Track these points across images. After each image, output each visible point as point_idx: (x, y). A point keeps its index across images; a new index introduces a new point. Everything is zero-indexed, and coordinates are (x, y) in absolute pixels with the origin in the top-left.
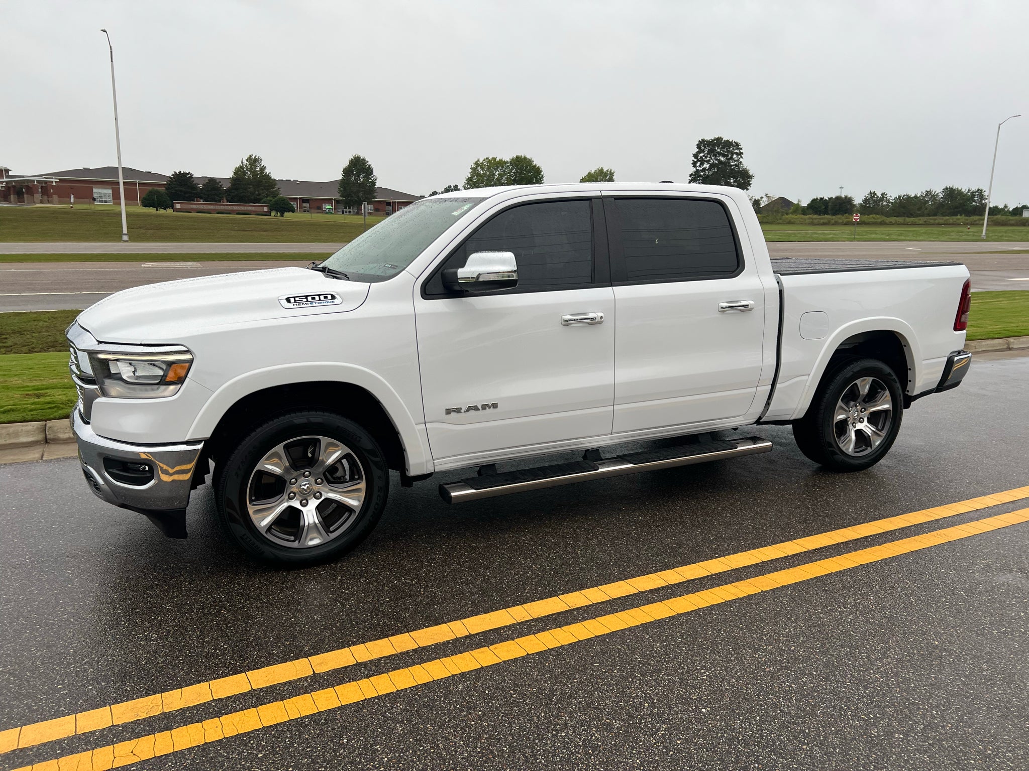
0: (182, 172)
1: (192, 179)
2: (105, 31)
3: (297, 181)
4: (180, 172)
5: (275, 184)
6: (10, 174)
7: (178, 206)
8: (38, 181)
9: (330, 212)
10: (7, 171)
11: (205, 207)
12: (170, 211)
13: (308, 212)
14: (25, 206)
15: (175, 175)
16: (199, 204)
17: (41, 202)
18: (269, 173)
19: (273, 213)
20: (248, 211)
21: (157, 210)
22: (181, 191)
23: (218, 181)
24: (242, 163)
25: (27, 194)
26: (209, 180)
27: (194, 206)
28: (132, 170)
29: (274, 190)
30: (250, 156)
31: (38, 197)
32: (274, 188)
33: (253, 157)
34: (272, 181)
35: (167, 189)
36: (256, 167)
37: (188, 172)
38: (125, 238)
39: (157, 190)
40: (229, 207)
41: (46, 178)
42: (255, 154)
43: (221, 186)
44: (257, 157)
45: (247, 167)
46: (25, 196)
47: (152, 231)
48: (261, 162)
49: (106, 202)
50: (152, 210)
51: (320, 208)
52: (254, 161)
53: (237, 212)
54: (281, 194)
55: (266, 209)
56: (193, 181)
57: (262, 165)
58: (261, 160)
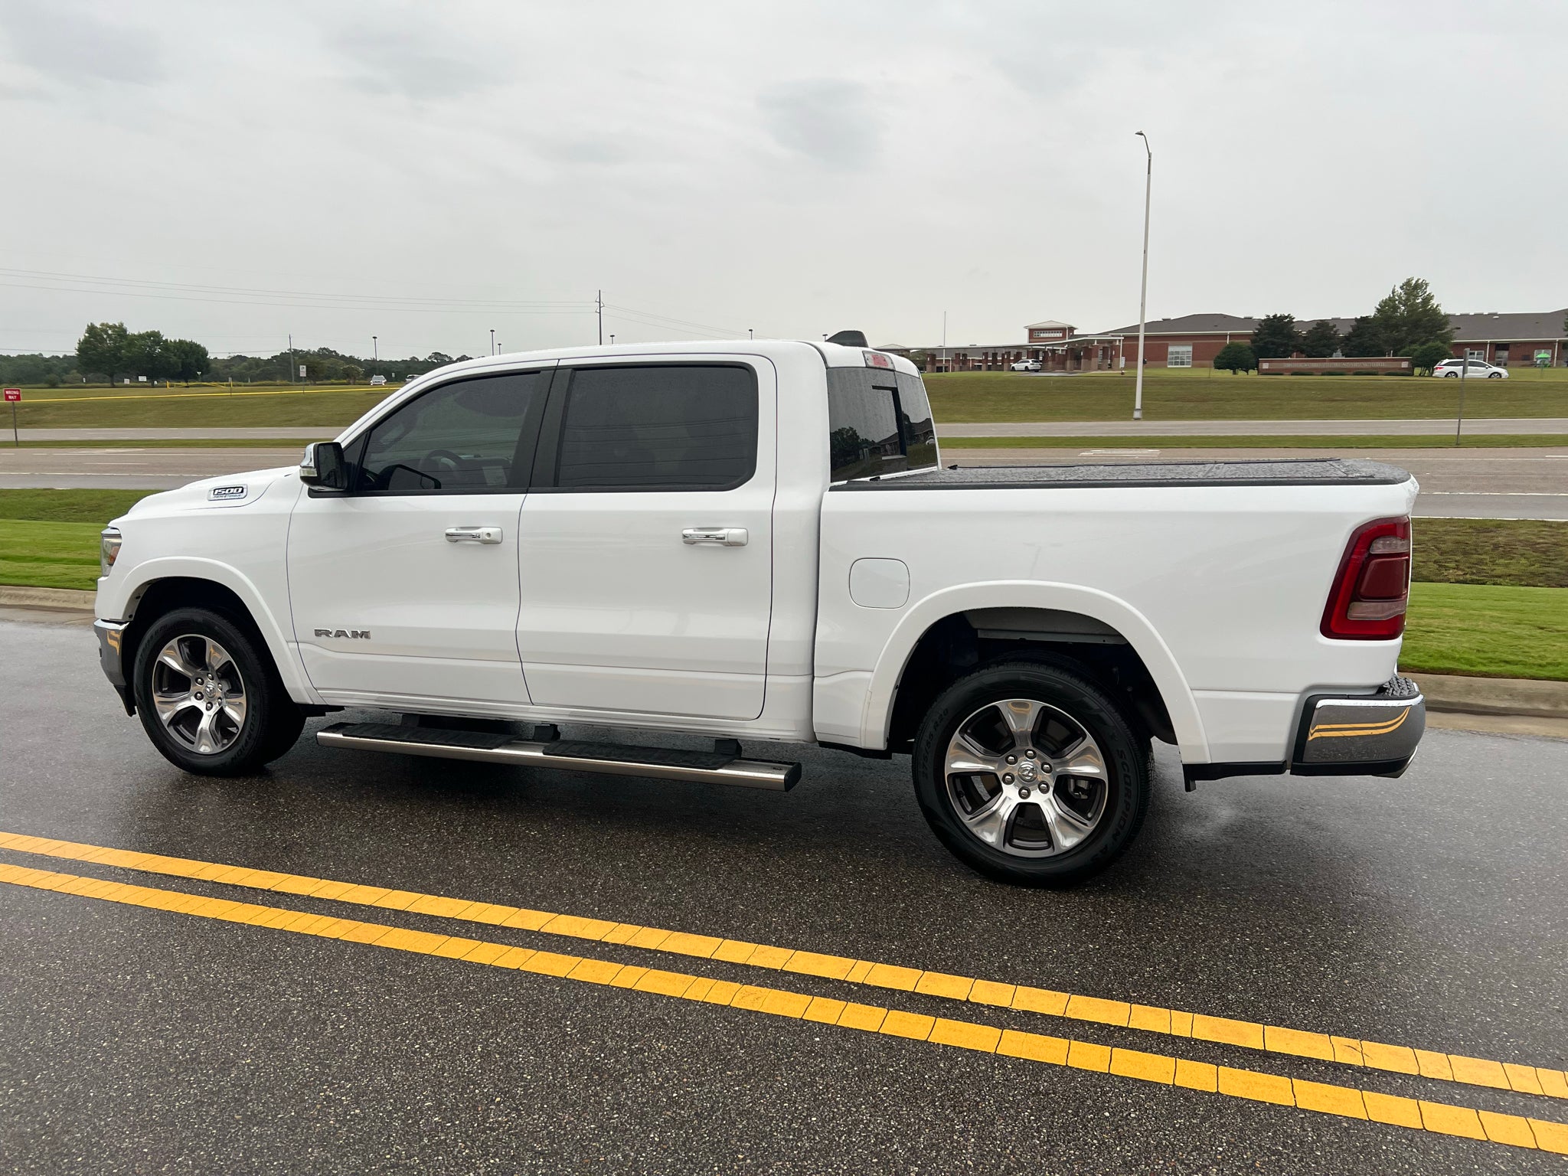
0: (1278, 315)
1: (1292, 325)
2: (1142, 134)
3: (1496, 314)
4: (1275, 316)
5: (1447, 323)
6: (1075, 333)
7: (1265, 366)
8: (1099, 341)
9: (1544, 365)
10: (1072, 329)
11: (1306, 365)
12: (1253, 373)
13: (1505, 365)
14: (1079, 374)
15: (1268, 320)
16: (1294, 362)
17: (1100, 368)
18: (1437, 306)
19: (1417, 371)
20: (1376, 368)
21: (1235, 373)
22: (1273, 343)
23: (1331, 325)
24: (1393, 293)
25: (1085, 358)
26: (1318, 324)
27: (1289, 365)
28: (1225, 316)
29: (1443, 332)
30: (1408, 283)
31: (1095, 361)
32: (1443, 329)
33: (1414, 282)
34: (1441, 318)
35: (1253, 342)
36: (1416, 297)
37: (1286, 315)
38: (1137, 414)
39: (1237, 343)
40: (1344, 364)
41: (1113, 336)
42: (1416, 276)
43: (1336, 332)
44: (1420, 281)
45: (1400, 297)
46: (1082, 360)
47: (1192, 404)
48: (1425, 289)
49: (1182, 363)
50: (1227, 374)
51: (1528, 357)
52: (1413, 288)
53: (1355, 371)
54: (1455, 339)
55: (1405, 365)
56: (1293, 327)
57: (1427, 293)
58: (1427, 285)
